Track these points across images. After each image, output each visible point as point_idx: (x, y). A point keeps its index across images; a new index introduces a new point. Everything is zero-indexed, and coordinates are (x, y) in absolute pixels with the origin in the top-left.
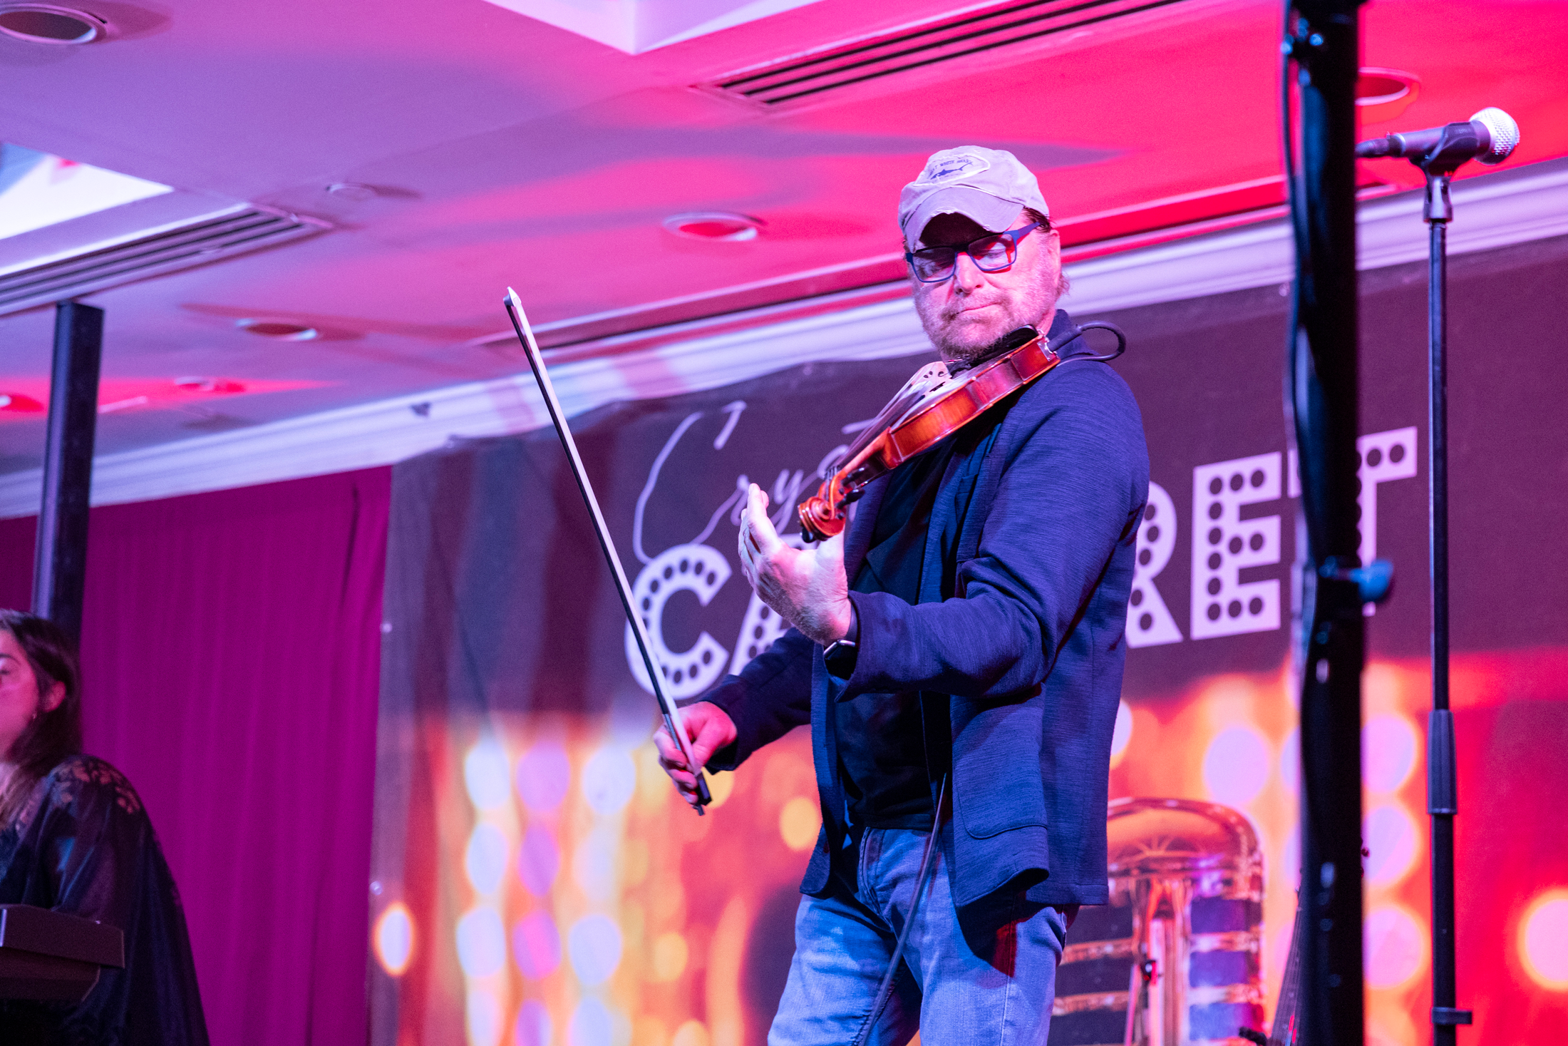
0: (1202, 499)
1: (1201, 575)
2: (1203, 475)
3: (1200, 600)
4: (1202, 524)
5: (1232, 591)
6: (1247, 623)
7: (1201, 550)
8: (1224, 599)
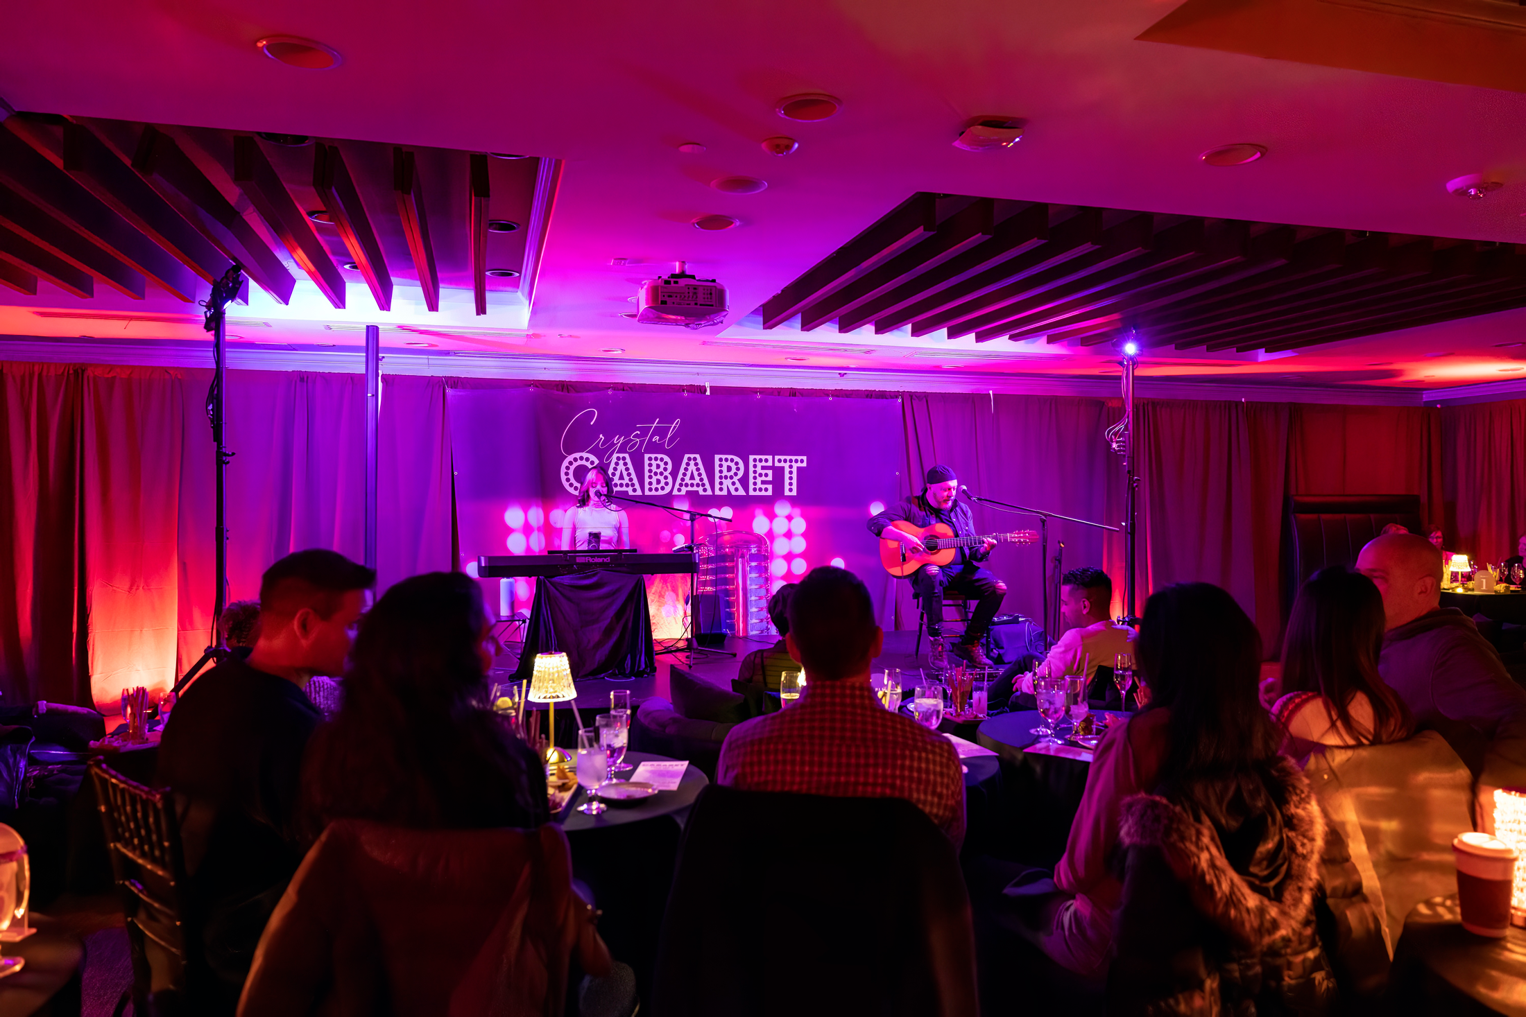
0: (751, 463)
1: (751, 481)
2: (751, 457)
3: (751, 487)
4: (751, 469)
5: (759, 485)
6: (763, 493)
7: (751, 475)
8: (757, 487)
